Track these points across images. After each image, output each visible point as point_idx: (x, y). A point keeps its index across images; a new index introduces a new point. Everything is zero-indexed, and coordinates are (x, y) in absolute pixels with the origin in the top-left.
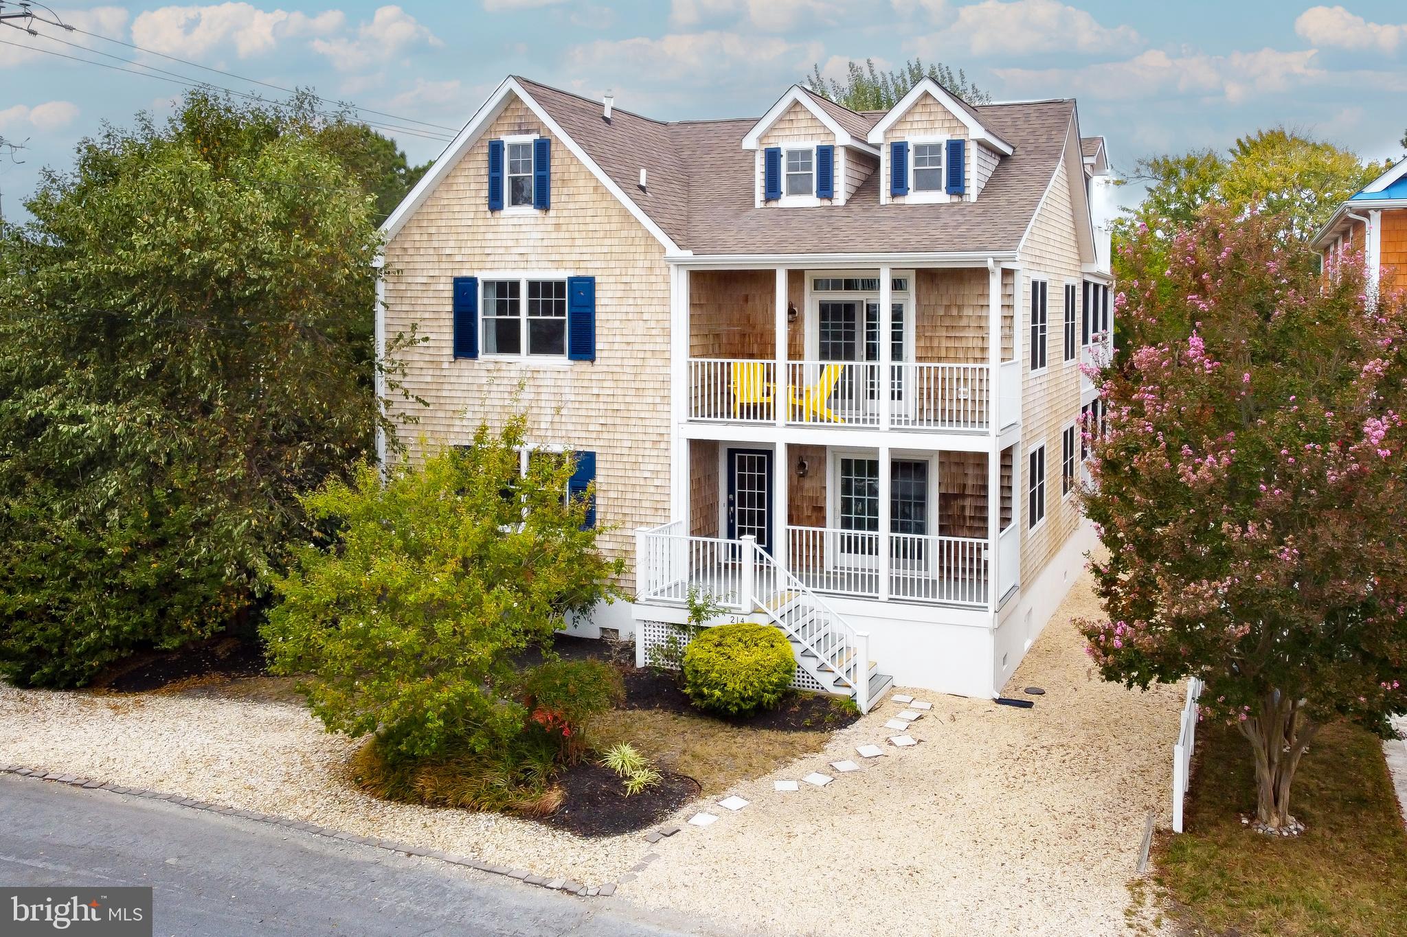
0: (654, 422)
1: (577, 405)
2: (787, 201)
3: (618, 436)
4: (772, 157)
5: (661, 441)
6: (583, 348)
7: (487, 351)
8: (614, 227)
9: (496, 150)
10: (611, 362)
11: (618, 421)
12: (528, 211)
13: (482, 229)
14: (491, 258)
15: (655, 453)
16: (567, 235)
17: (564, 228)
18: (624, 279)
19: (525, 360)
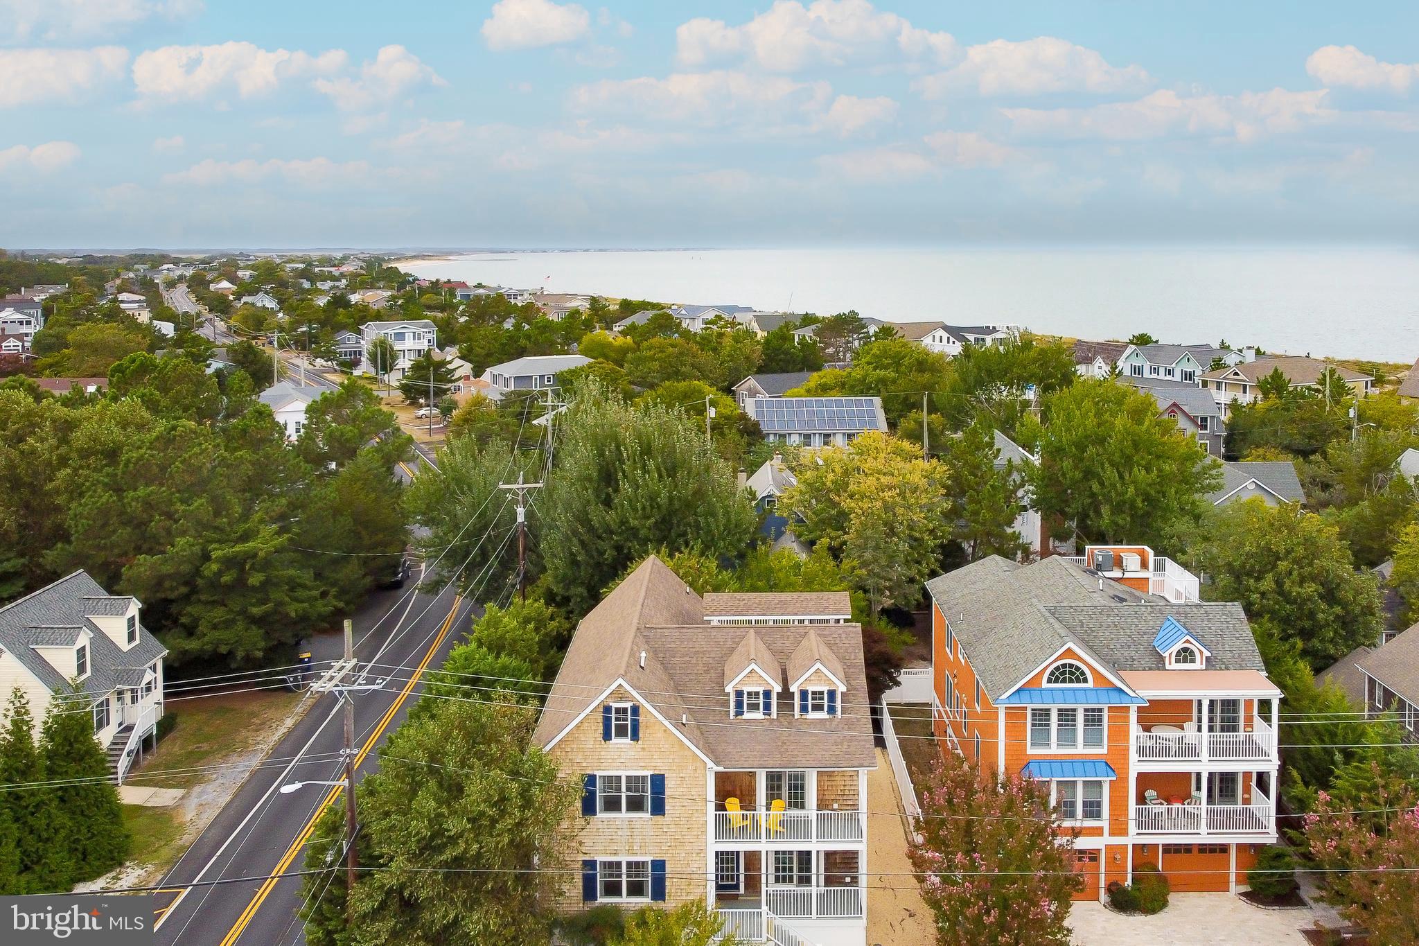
0: (696, 844)
1: (655, 837)
2: (748, 715)
3: (678, 851)
4: (739, 694)
5: (702, 852)
6: (659, 808)
7: (601, 811)
8: (675, 749)
9: (607, 709)
10: (674, 815)
11: (677, 844)
12: (626, 741)
13: (599, 750)
14: (603, 764)
15: (698, 859)
16: (649, 753)
17: (647, 749)
18: (681, 775)
19: (624, 815)
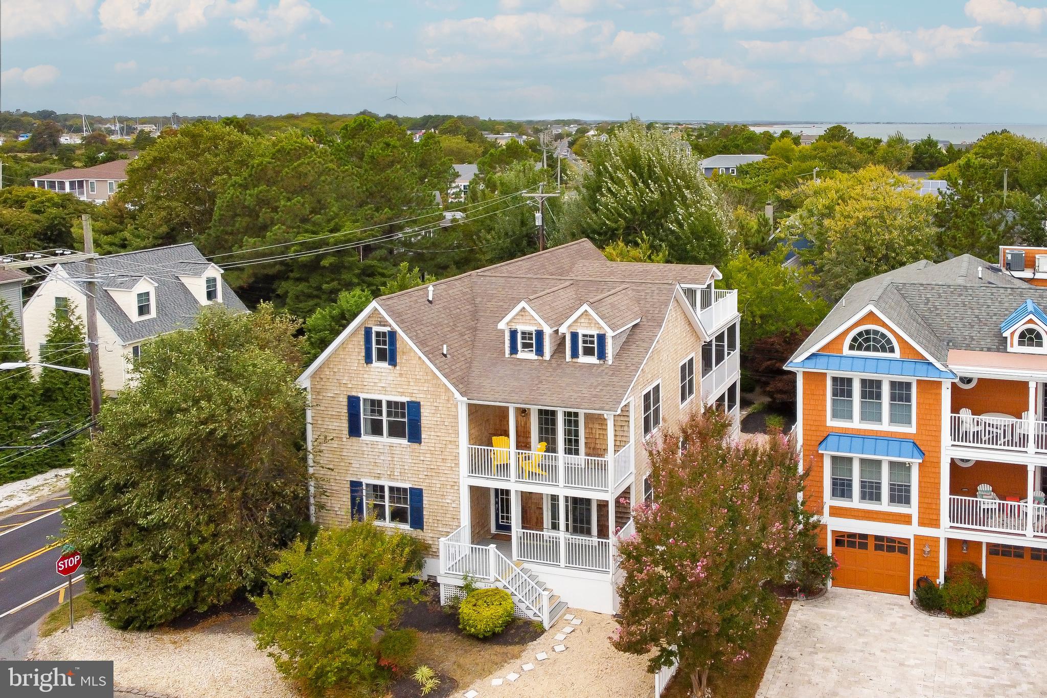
0: (451, 476)
1: (413, 465)
2: (521, 355)
3: (434, 482)
4: (513, 334)
5: (455, 485)
6: (415, 436)
7: (366, 433)
8: (429, 378)
9: (368, 332)
10: (429, 445)
11: (434, 474)
12: (385, 365)
13: (362, 372)
14: (367, 387)
15: (452, 491)
16: (406, 380)
17: (404, 376)
18: (435, 404)
19: (385, 439)
